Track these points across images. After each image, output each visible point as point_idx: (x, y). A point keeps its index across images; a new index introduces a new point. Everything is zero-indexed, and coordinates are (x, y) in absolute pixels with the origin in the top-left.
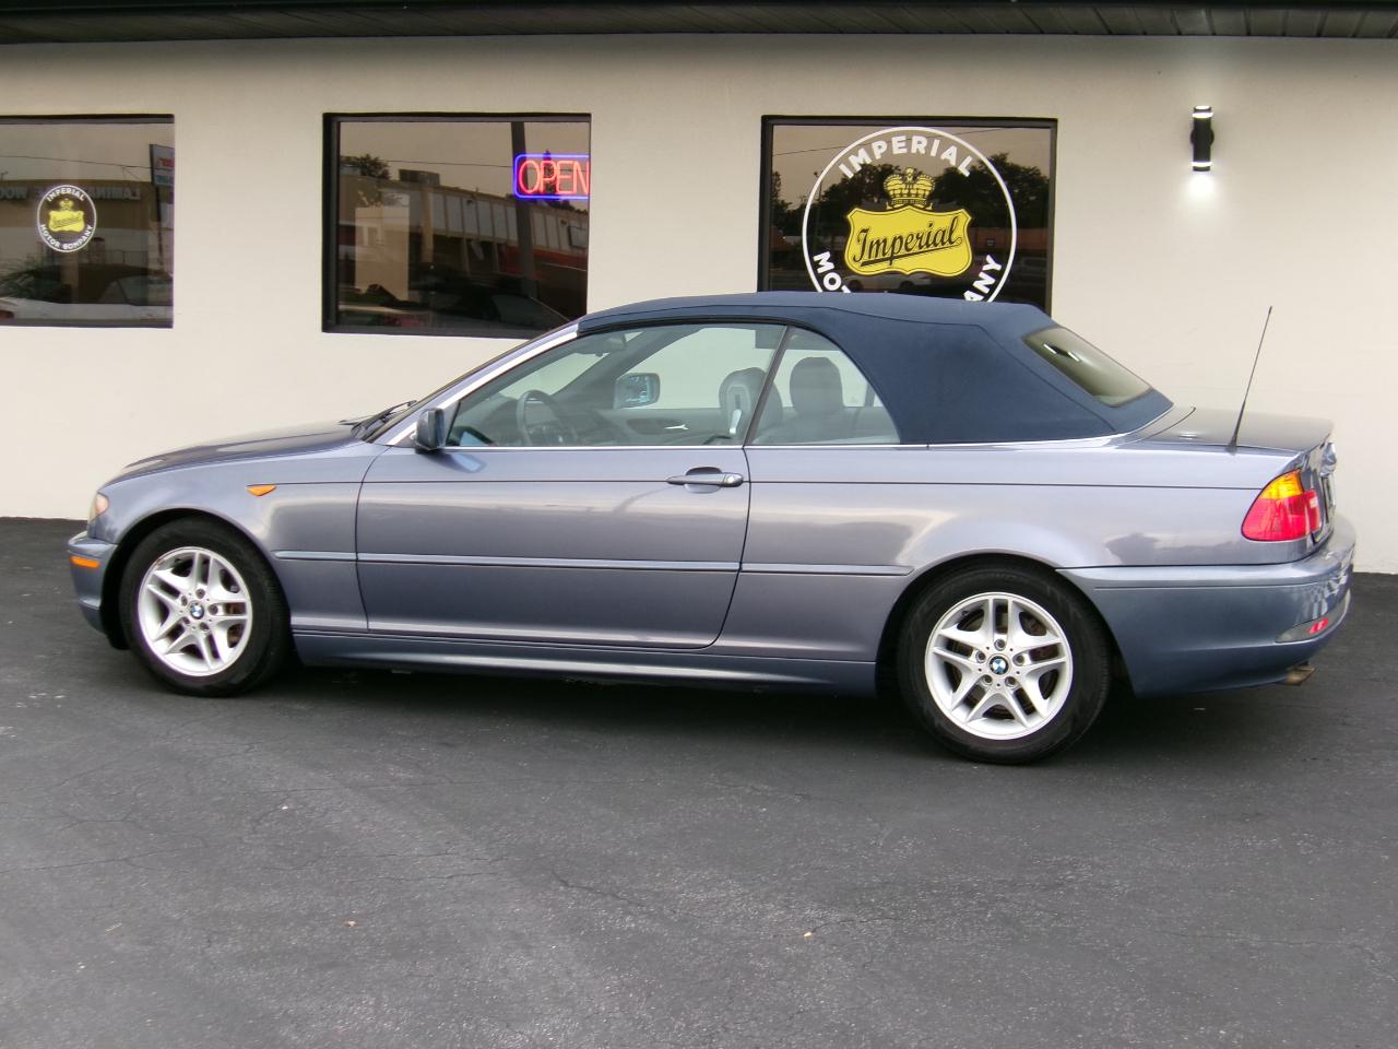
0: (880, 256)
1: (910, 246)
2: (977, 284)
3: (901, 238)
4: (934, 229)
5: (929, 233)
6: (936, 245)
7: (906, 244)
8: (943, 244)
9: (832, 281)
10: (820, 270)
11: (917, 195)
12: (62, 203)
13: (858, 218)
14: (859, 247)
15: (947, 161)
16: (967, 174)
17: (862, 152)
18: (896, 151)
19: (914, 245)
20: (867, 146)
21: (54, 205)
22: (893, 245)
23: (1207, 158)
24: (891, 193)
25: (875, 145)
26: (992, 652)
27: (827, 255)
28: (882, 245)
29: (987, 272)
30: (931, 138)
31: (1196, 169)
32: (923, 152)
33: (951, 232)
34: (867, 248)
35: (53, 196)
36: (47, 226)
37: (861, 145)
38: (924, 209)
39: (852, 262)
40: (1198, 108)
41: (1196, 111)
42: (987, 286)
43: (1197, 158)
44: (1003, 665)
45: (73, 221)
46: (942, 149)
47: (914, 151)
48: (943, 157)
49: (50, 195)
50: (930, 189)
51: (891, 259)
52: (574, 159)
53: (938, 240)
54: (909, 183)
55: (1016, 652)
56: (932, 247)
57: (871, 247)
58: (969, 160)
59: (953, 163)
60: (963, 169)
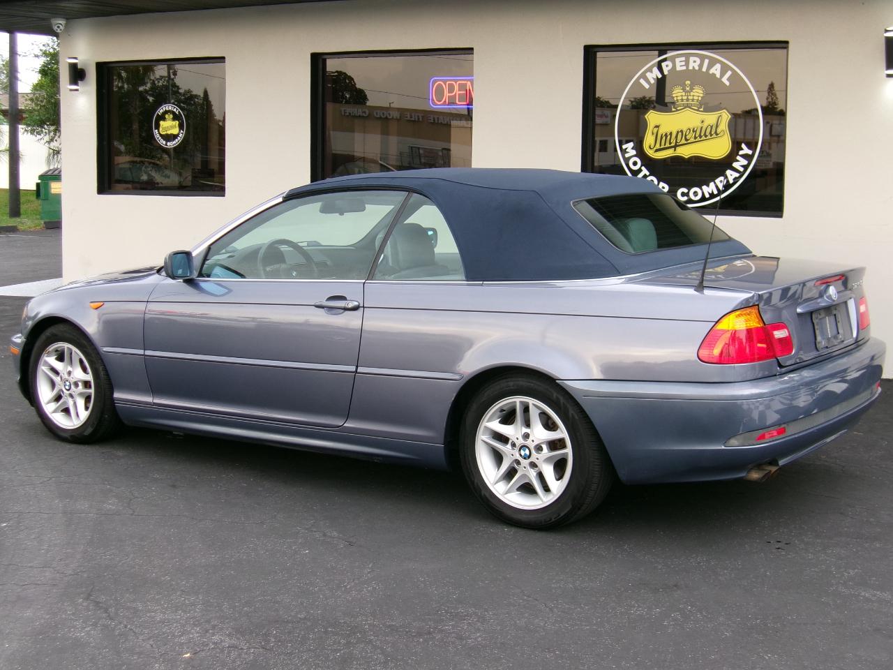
0: (667, 145)
1: (688, 137)
2: (735, 165)
3: (682, 131)
4: (705, 125)
5: (702, 128)
6: (706, 136)
7: (686, 135)
8: (711, 135)
9: (635, 163)
10: (627, 155)
11: (693, 100)
12: (167, 116)
13: (653, 117)
14: (654, 138)
15: (714, 75)
16: (727, 83)
17: (655, 70)
18: (678, 68)
19: (690, 136)
20: (658, 65)
21: (162, 118)
22: (676, 137)
24: (675, 99)
25: (664, 65)
26: (520, 442)
27: (631, 145)
28: (669, 137)
29: (743, 156)
30: (702, 58)
31: (889, 76)
32: (697, 68)
33: (717, 126)
34: (659, 139)
35: (161, 111)
36: (159, 131)
37: (653, 66)
38: (698, 110)
39: (648, 149)
40: (888, 29)
41: (886, 31)
42: (742, 166)
43: (888, 67)
44: (527, 452)
45: (172, 127)
46: (710, 67)
47: (691, 68)
48: (711, 71)
49: (160, 111)
50: (702, 95)
51: (675, 147)
53: (708, 133)
54: (688, 92)
55: (536, 443)
56: (703, 138)
57: (662, 138)
58: (729, 73)
59: (718, 76)
60: (725, 80)
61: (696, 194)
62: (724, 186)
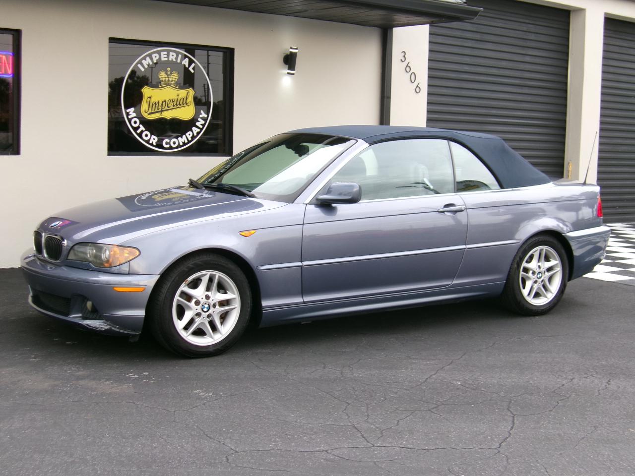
0: (156, 110)
1: (169, 105)
2: (197, 124)
3: (165, 101)
4: (180, 97)
5: (177, 99)
6: (180, 105)
7: (168, 104)
8: (183, 104)
9: (135, 122)
10: (130, 117)
11: (172, 81)
13: (146, 91)
14: (147, 106)
16: (193, 71)
17: (148, 58)
18: (163, 59)
19: (171, 105)
20: (150, 56)
22: (162, 105)
23: (294, 70)
24: (161, 79)
25: (153, 56)
27: (133, 109)
28: (157, 105)
29: (202, 118)
30: (177, 54)
32: (174, 60)
33: (187, 99)
34: (151, 105)
37: (147, 56)
38: (175, 88)
39: (144, 113)
40: (293, 47)
42: (201, 125)
43: (289, 69)
48: (183, 63)
50: (177, 78)
51: (161, 111)
52: (3, 55)
53: (181, 103)
54: (169, 75)
56: (178, 106)
57: (152, 106)
58: (193, 65)
59: (187, 66)
60: (191, 69)
61: (174, 143)
62: (191, 137)
